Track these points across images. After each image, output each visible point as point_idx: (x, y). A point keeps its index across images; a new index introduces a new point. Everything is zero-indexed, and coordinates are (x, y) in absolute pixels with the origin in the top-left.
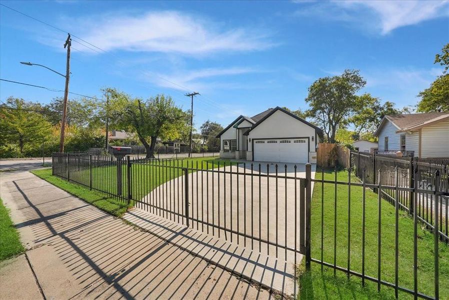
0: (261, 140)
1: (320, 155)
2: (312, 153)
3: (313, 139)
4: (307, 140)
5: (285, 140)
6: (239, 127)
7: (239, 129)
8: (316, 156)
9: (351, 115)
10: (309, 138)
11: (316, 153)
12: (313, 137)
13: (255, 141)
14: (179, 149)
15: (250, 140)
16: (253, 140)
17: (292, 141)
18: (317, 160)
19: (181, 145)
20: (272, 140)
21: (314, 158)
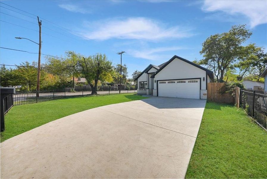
0: (163, 81)
1: (210, 92)
2: (203, 91)
3: (204, 79)
4: (199, 80)
5: (181, 80)
6: (148, 72)
7: (149, 74)
8: (206, 93)
9: (237, 61)
10: (200, 79)
11: (206, 91)
12: (204, 78)
13: (159, 82)
14: (117, 87)
15: (155, 81)
16: (157, 81)
17: (187, 81)
18: (207, 96)
19: (118, 85)
20: (171, 81)
21: (204, 94)
